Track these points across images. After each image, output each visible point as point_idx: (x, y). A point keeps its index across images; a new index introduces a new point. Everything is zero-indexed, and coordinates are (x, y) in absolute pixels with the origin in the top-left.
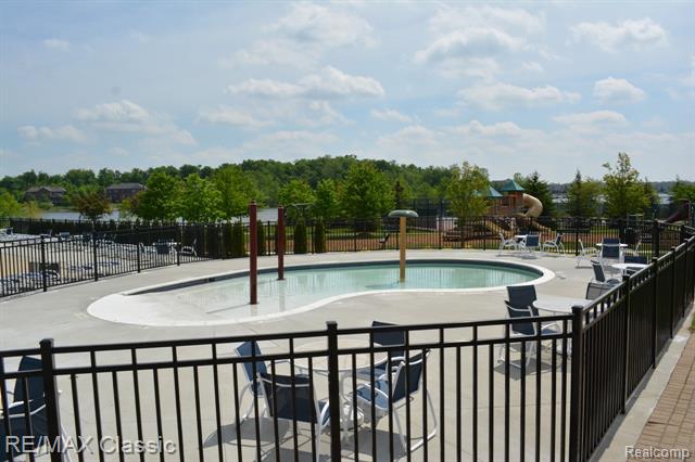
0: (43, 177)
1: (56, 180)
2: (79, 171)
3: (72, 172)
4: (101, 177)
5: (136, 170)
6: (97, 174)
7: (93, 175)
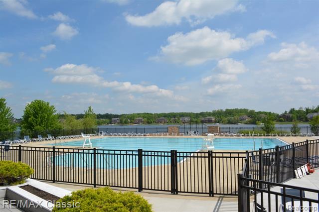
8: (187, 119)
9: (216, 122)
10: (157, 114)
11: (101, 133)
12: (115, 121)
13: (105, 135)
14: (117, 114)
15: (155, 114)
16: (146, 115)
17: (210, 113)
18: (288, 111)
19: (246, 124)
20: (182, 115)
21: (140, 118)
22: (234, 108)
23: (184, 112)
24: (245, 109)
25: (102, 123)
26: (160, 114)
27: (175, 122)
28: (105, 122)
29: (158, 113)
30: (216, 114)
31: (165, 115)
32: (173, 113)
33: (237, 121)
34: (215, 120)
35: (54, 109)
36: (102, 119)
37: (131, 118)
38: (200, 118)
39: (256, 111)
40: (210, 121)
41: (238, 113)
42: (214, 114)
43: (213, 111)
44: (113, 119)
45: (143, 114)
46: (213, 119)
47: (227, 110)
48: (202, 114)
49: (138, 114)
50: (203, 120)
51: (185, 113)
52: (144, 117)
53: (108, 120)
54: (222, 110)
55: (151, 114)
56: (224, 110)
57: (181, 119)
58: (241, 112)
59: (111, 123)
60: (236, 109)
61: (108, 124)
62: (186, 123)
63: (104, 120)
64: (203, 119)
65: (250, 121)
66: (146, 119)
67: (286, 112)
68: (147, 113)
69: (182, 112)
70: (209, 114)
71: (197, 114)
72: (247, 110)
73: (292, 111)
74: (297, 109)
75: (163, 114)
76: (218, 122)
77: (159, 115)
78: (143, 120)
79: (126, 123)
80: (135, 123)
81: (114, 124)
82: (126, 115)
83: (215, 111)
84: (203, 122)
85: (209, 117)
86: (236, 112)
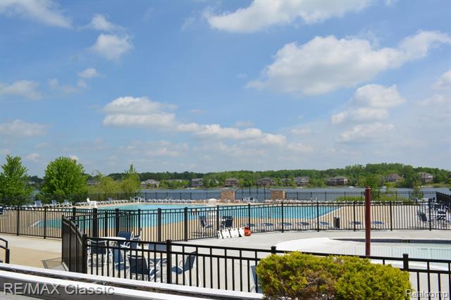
8: (304, 180)
9: (348, 184)
10: (260, 172)
11: (136, 199)
12: (197, 183)
13: (142, 202)
14: (201, 173)
15: (257, 172)
16: (243, 175)
19: (396, 186)
20: (299, 174)
21: (234, 179)
22: (380, 163)
24: (397, 165)
25: (177, 185)
26: (265, 173)
27: (287, 184)
28: (181, 185)
29: (263, 171)
30: (352, 171)
31: (273, 175)
32: (285, 171)
33: (382, 182)
34: (349, 181)
35: (82, 168)
36: (178, 180)
37: (221, 178)
38: (325, 179)
39: (414, 167)
40: (340, 183)
41: (385, 170)
42: (347, 172)
43: (347, 167)
44: (193, 180)
45: (240, 172)
46: (346, 180)
47: (369, 166)
49: (233, 172)
50: (329, 182)
51: (304, 170)
52: (240, 177)
53: (186, 182)
54: (361, 166)
55: (252, 172)
56: (364, 165)
57: (296, 180)
58: (390, 169)
59: (190, 186)
60: (383, 164)
61: (186, 187)
62: (302, 186)
63: (181, 181)
64: (329, 180)
65: (401, 183)
66: (242, 180)
68: (246, 172)
70: (341, 172)
71: (322, 172)
72: (401, 165)
75: (269, 172)
76: (353, 185)
77: (262, 174)
78: (238, 181)
79: (212, 185)
80: (227, 186)
81: (196, 187)
82: (213, 174)
83: (350, 167)
84: (329, 184)
85: (339, 177)
86: (382, 169)
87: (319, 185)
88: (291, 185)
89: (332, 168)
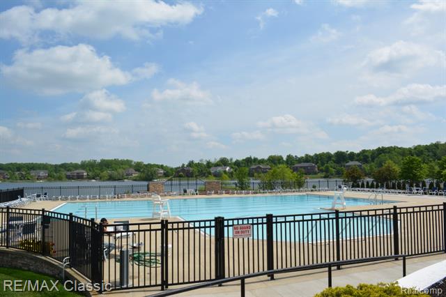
0: (255, 159)
1: (262, 161)
2: (275, 156)
3: (271, 157)
4: (287, 159)
5: (307, 155)
6: (285, 159)
7: (282, 158)
8: (42, 173)
9: (89, 178)
17: (76, 164)
18: (186, 164)
19: (135, 180)
23: (34, 162)
24: (127, 160)
27: (23, 178)
30: (87, 166)
33: (122, 176)
34: (88, 175)
38: (62, 173)
39: (145, 163)
40: (80, 177)
42: (84, 166)
43: (81, 162)
46: (85, 174)
47: (103, 161)
48: (64, 166)
50: (68, 176)
51: (36, 164)
54: (95, 161)
56: (99, 160)
57: (33, 173)
58: (122, 164)
60: (115, 160)
62: (41, 179)
64: (69, 173)
65: (140, 177)
67: (183, 165)
69: (31, 162)
70: (76, 166)
71: (56, 166)
72: (131, 161)
73: (191, 164)
74: (196, 161)
76: (94, 179)
83: (85, 161)
84: (69, 178)
85: (77, 171)
86: (115, 164)
87: (60, 179)
88: (28, 179)
89: (67, 162)
